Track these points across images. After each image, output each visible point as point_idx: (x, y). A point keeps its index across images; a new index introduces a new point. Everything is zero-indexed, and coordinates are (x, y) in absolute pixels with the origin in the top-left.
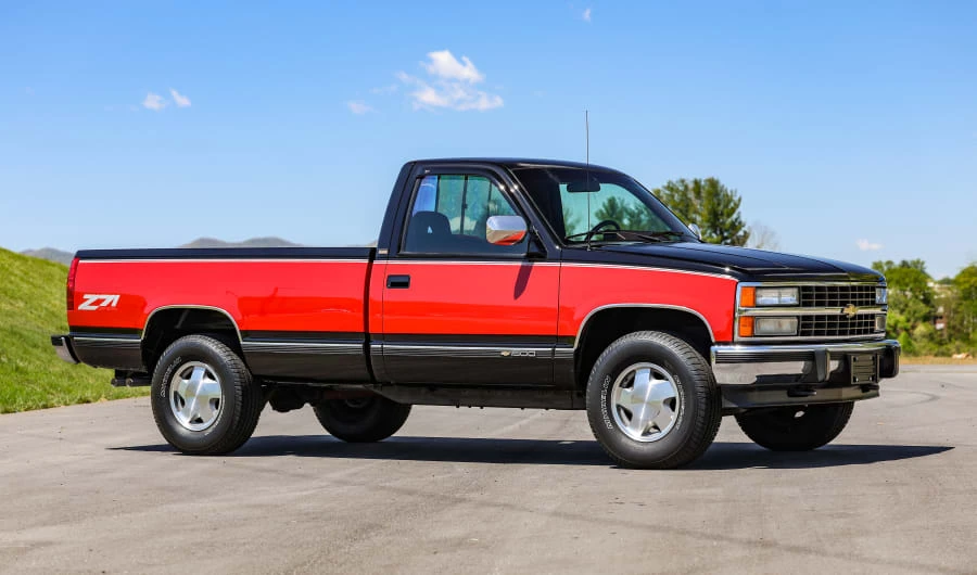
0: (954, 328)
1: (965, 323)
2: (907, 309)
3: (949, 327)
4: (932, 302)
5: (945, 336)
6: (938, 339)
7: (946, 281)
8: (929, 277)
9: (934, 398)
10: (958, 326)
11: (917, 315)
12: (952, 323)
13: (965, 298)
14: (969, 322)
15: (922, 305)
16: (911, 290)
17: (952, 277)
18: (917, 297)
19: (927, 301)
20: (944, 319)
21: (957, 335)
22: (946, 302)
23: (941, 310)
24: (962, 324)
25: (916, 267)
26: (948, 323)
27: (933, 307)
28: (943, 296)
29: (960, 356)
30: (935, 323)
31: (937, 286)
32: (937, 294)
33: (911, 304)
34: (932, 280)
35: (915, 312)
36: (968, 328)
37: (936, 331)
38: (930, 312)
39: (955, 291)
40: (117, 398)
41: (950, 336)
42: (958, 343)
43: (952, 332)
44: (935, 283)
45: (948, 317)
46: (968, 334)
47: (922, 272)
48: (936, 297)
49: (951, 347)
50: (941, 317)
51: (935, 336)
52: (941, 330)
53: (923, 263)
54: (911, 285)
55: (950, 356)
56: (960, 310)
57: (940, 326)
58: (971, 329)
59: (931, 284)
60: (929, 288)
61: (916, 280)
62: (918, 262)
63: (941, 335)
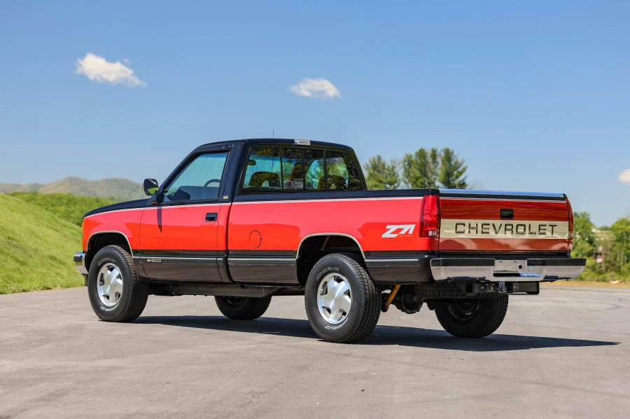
0: (609, 262)
1: (618, 259)
2: (577, 247)
3: (606, 262)
4: (594, 243)
5: (603, 268)
6: (598, 269)
7: (606, 229)
8: (592, 225)
9: (618, 307)
10: (613, 261)
11: (583, 252)
12: (608, 259)
13: (618, 241)
14: (620, 258)
15: (587, 245)
16: (580, 234)
17: (610, 225)
18: (583, 239)
19: (591, 242)
20: (603, 256)
21: (612, 268)
22: (604, 244)
23: (600, 249)
24: (615, 259)
25: (583, 217)
26: (605, 259)
27: (595, 246)
28: (602, 239)
29: (614, 282)
30: (596, 258)
31: (599, 231)
32: (598, 238)
33: (579, 244)
34: (595, 228)
35: (582, 250)
36: (620, 262)
37: (597, 264)
38: (593, 250)
39: (611, 236)
40: (68, 287)
41: (607, 268)
42: (612, 273)
43: (607, 265)
44: (597, 229)
45: (606, 254)
46: (620, 267)
47: (588, 221)
48: (597, 240)
49: (608, 275)
50: (601, 254)
51: (597, 267)
52: (600, 263)
53: (588, 215)
54: (580, 230)
55: (608, 282)
56: (614, 249)
57: (599, 260)
58: (622, 263)
59: (594, 230)
60: (593, 233)
61: (583, 227)
62: (585, 214)
63: (600, 267)
